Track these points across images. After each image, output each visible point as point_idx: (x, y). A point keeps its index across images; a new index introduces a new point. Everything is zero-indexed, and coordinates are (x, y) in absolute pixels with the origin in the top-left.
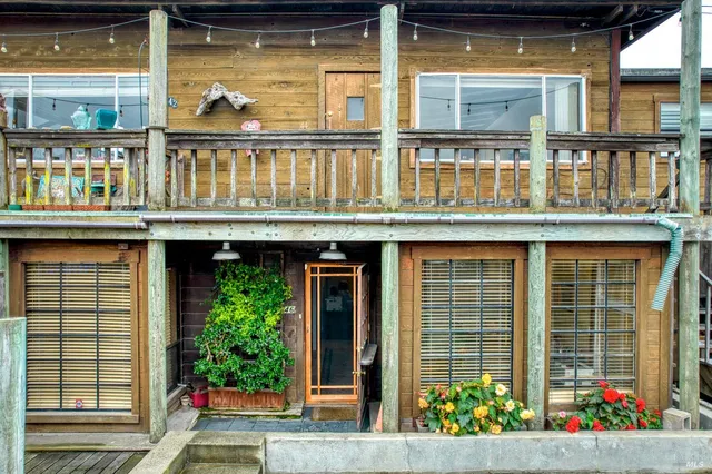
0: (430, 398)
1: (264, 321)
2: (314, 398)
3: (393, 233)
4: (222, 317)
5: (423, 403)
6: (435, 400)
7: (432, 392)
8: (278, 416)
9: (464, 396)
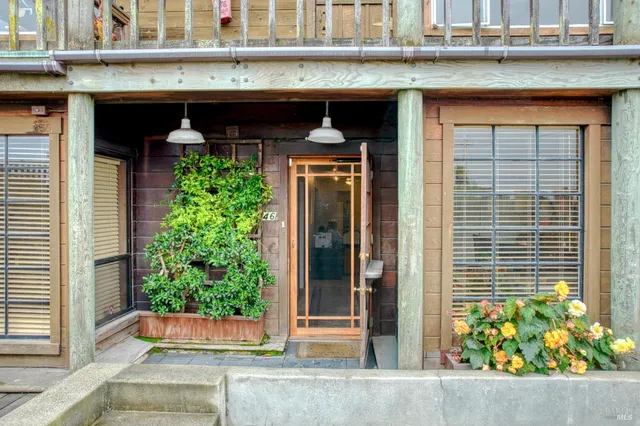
0: (472, 319)
1: (236, 226)
2: (301, 332)
3: (417, 76)
4: (180, 219)
5: (461, 326)
6: (480, 321)
7: (475, 311)
8: (253, 351)
9: (529, 313)
